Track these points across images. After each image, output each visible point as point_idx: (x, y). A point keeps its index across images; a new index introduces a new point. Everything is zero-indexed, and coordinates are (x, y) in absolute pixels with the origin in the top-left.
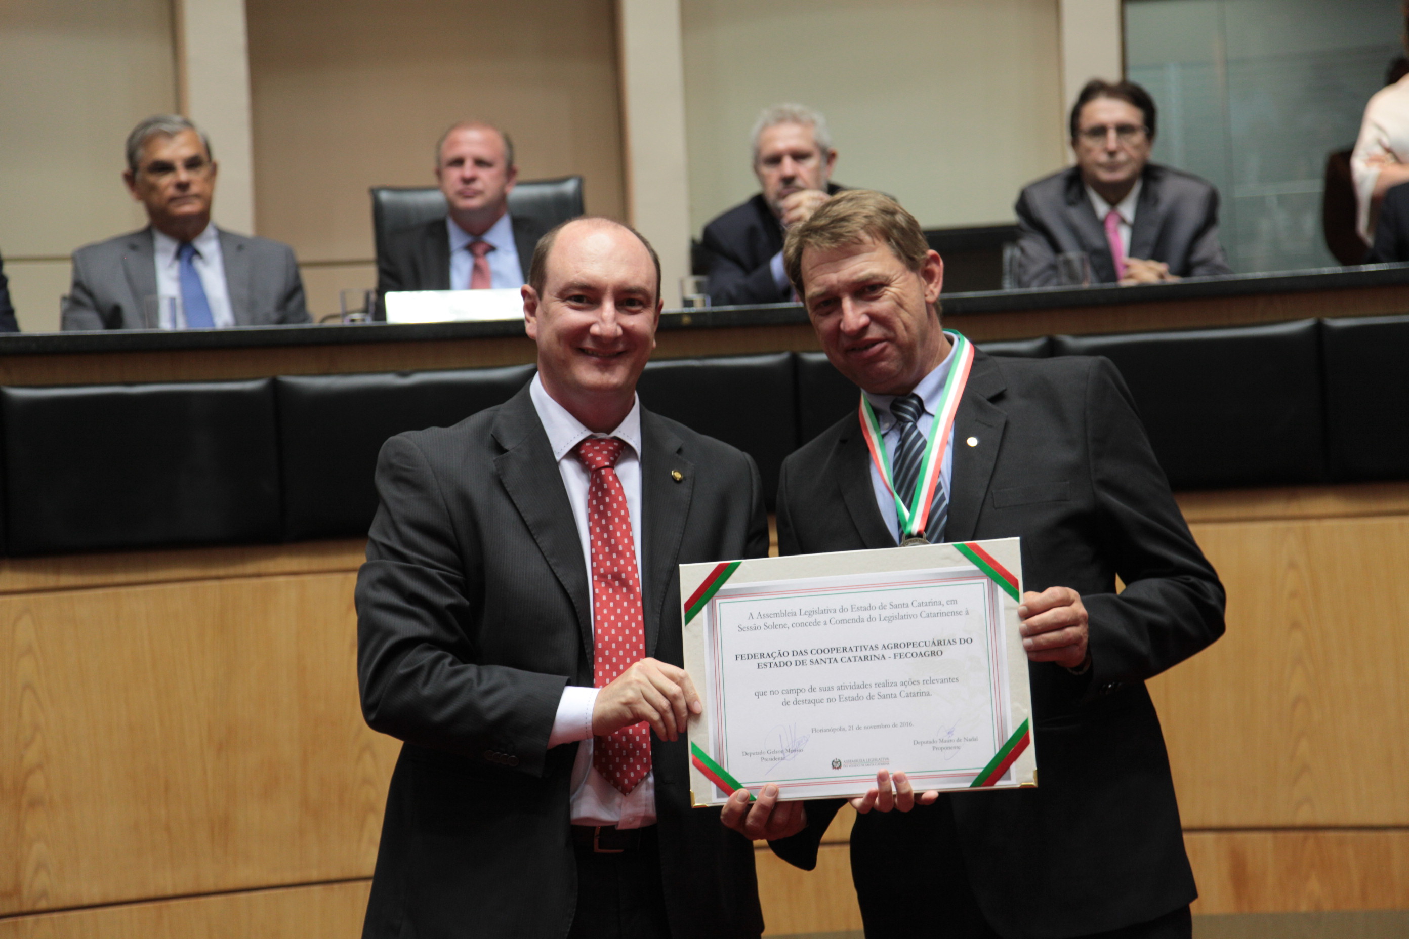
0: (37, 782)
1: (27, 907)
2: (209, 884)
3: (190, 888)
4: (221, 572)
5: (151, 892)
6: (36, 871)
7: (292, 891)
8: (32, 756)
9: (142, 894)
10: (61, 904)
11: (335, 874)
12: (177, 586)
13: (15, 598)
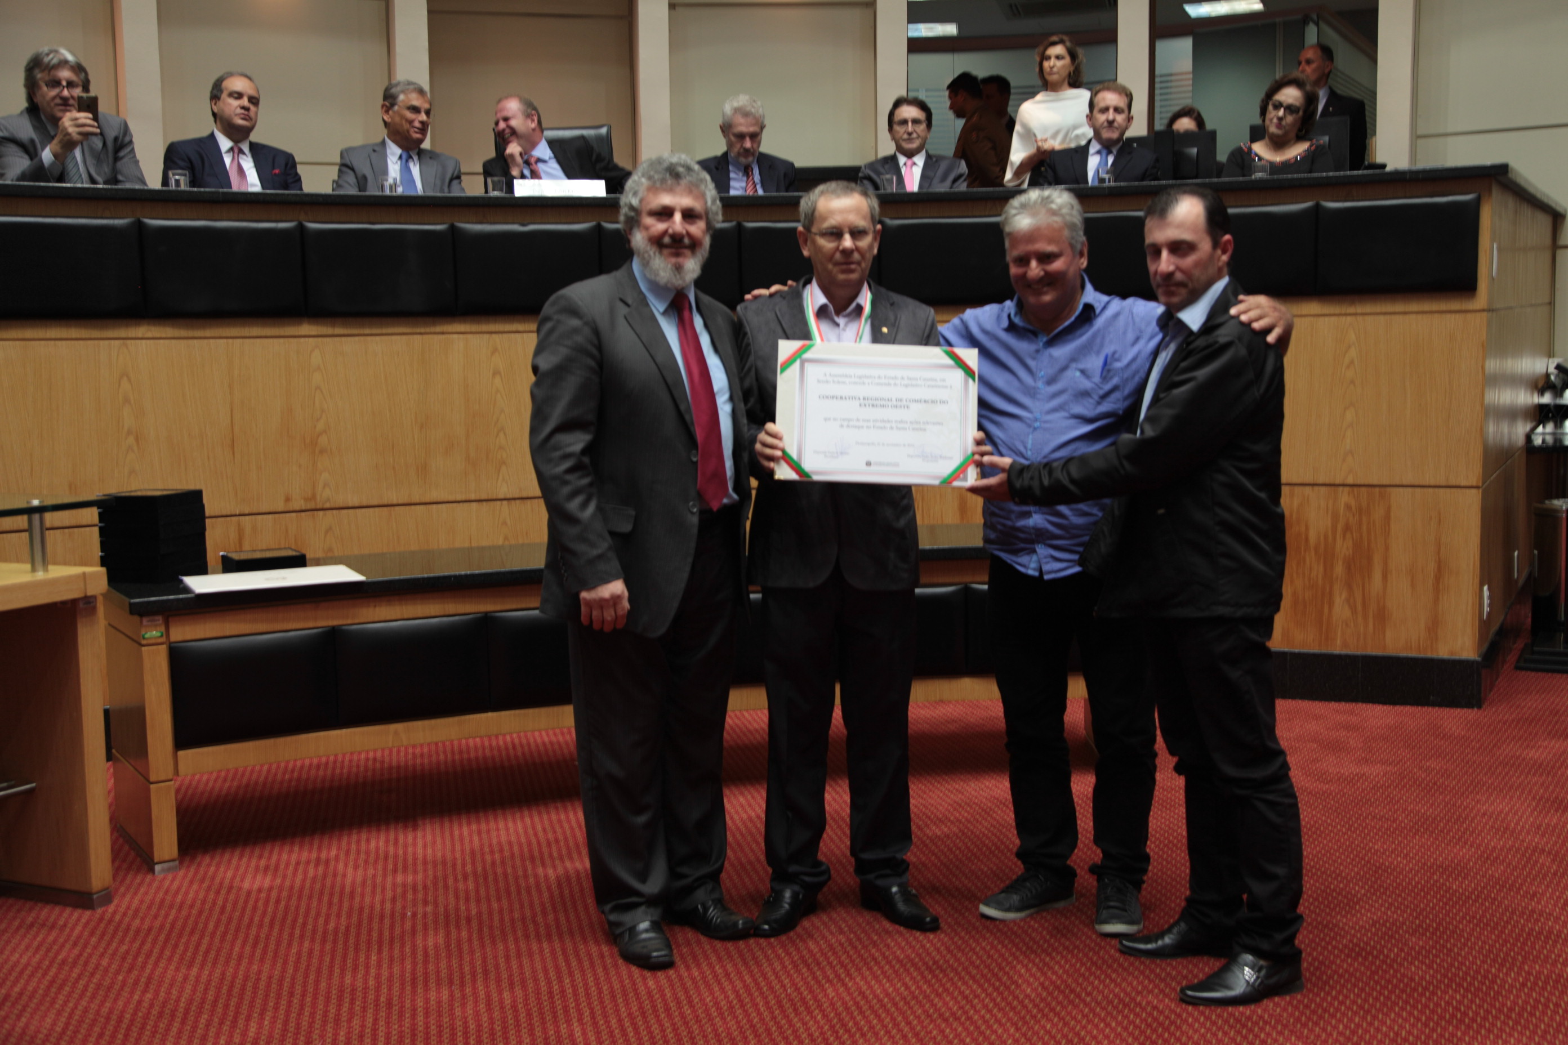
0: (323, 440)
1: (319, 506)
2: (416, 499)
3: (406, 500)
4: (422, 330)
5: (385, 502)
8: (320, 426)
10: (336, 505)
11: (484, 497)
12: (398, 337)
13: (311, 340)
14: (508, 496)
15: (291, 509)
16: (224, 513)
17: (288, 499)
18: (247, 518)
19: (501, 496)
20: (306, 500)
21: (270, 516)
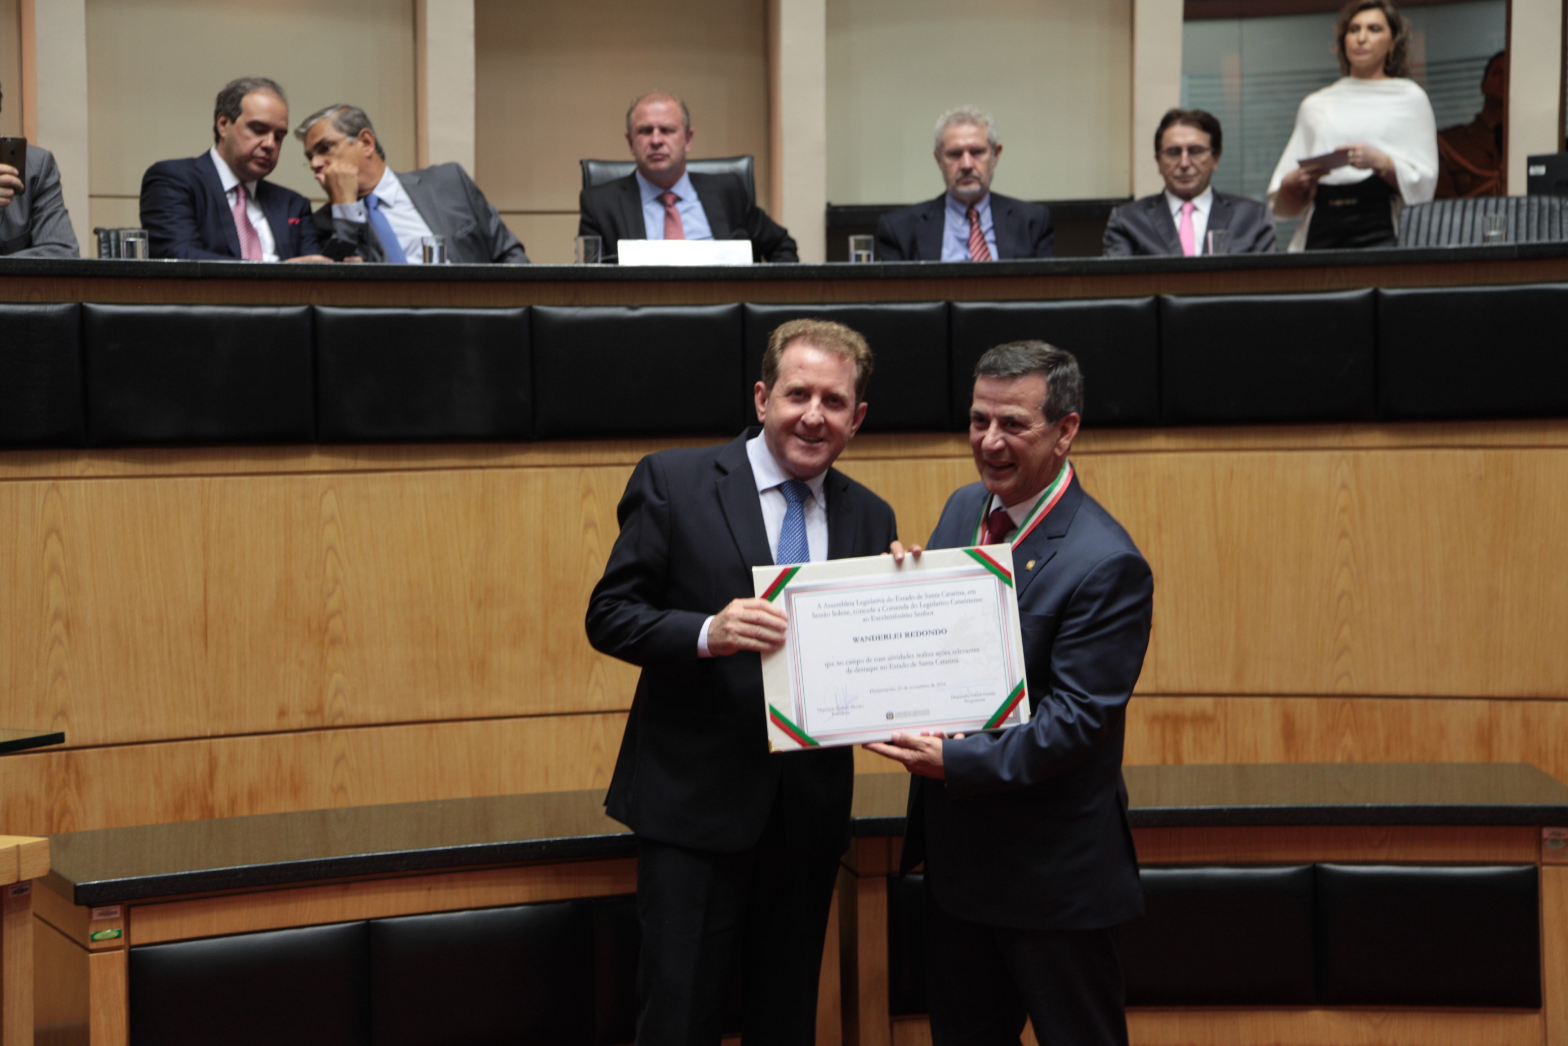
0: (336, 625)
1: (328, 723)
2: (469, 712)
3: (454, 714)
5: (424, 716)
6: (335, 695)
7: (534, 719)
8: (333, 604)
9: (418, 718)
10: (354, 722)
11: (568, 708)
13: (323, 477)
14: (605, 707)
15: (287, 728)
16: (189, 734)
17: (282, 713)
18: (222, 740)
19: (593, 707)
20: (309, 713)
21: (256, 738)
